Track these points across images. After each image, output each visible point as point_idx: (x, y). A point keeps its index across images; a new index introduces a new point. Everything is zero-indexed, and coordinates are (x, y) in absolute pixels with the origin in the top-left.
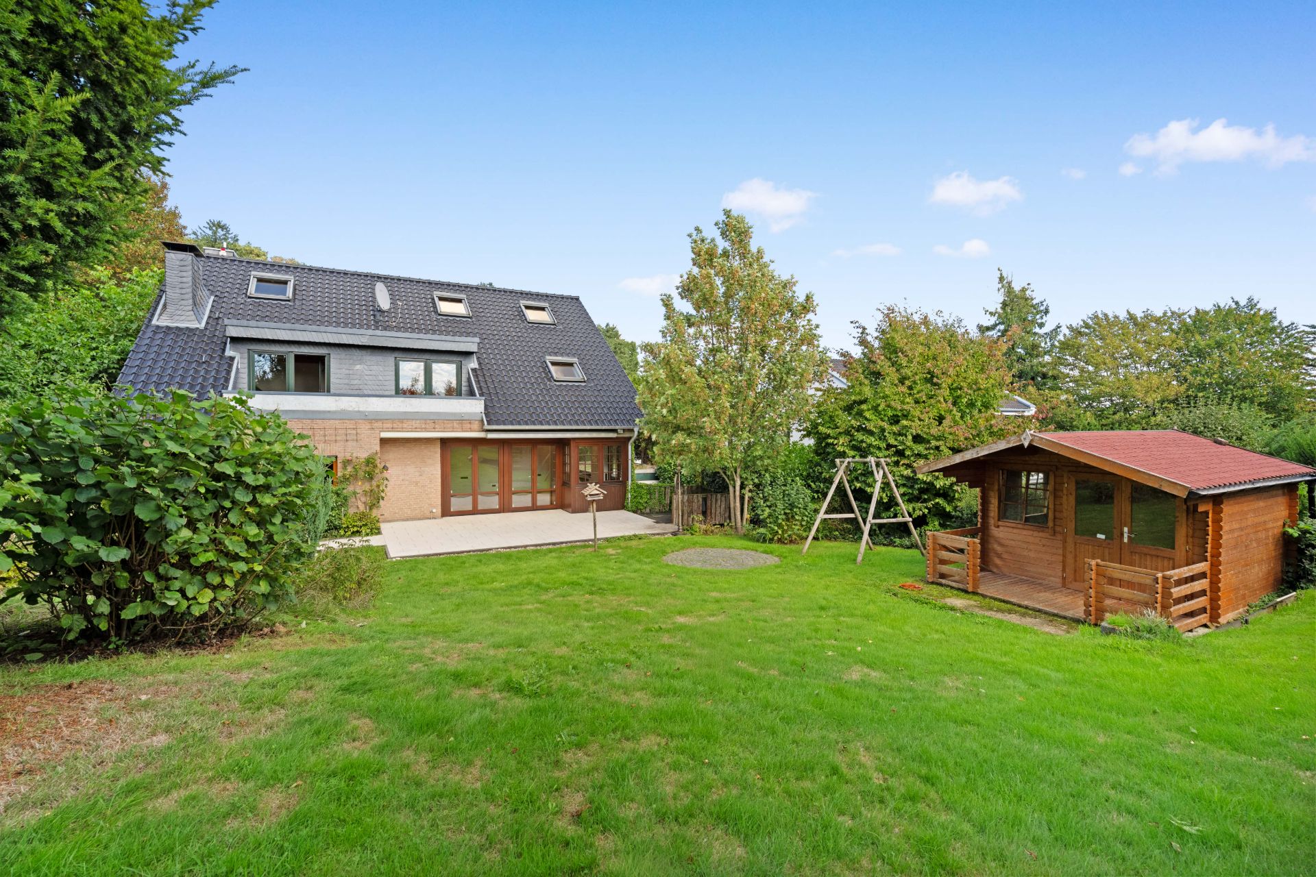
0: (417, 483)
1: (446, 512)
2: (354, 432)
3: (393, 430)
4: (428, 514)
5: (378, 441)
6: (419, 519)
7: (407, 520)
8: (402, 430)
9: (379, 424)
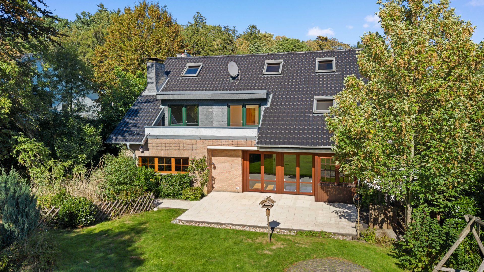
0: (230, 172)
1: (245, 189)
2: (196, 146)
3: (213, 145)
4: (235, 189)
5: (206, 151)
6: (231, 192)
7: (225, 192)
8: (217, 145)
9: (206, 142)
